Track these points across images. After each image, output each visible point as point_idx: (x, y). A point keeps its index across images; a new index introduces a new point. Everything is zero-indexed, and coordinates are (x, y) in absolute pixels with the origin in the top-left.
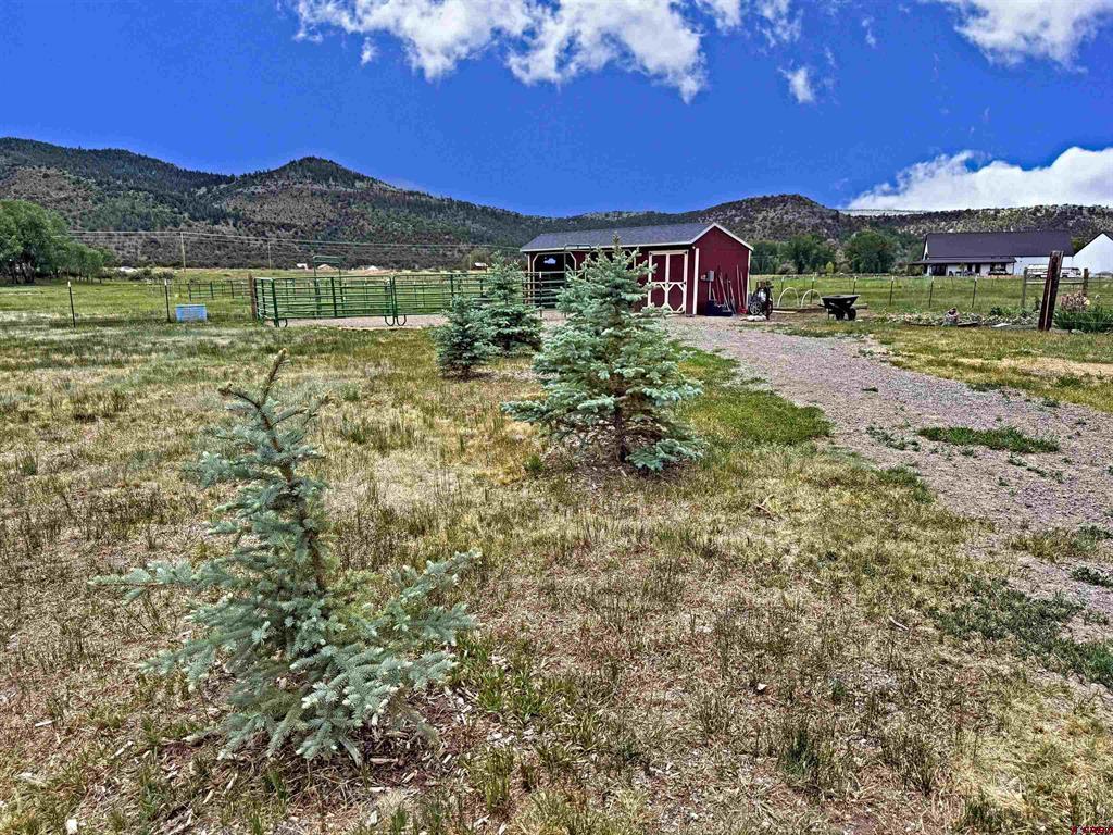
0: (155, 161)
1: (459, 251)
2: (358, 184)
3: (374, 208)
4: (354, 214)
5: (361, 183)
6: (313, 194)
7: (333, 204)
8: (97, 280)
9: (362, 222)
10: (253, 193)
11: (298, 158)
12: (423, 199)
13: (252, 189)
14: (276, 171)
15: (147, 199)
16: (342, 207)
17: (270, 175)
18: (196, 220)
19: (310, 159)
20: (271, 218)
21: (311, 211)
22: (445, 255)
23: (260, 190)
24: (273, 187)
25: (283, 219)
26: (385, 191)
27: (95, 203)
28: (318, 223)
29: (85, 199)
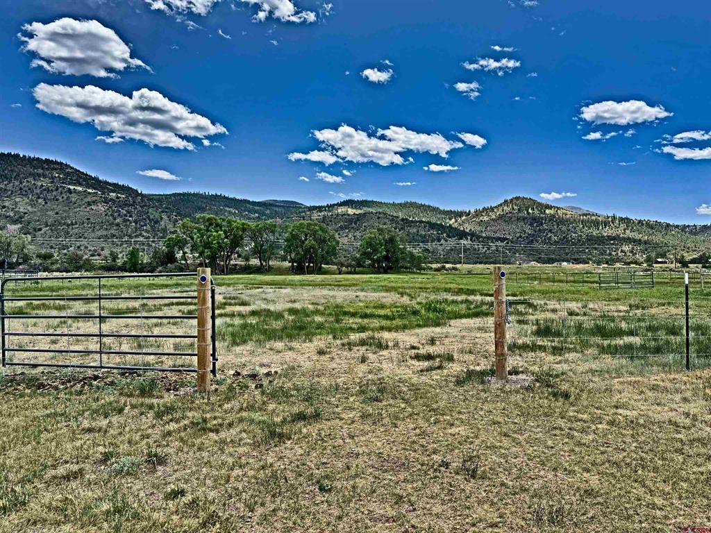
0: (429, 206)
1: (622, 251)
2: (548, 211)
3: (558, 225)
4: (545, 230)
5: (550, 211)
6: (518, 219)
7: (531, 225)
8: (418, 271)
9: (550, 235)
10: (481, 221)
11: (509, 198)
12: (594, 218)
13: (481, 218)
14: (496, 207)
15: (425, 227)
16: (537, 226)
17: (492, 209)
18: (450, 237)
19: (517, 198)
20: (491, 234)
21: (517, 230)
22: (610, 254)
23: (486, 218)
24: (494, 217)
25: (498, 235)
26: (566, 214)
27: (400, 231)
28: (521, 237)
29: (395, 229)
